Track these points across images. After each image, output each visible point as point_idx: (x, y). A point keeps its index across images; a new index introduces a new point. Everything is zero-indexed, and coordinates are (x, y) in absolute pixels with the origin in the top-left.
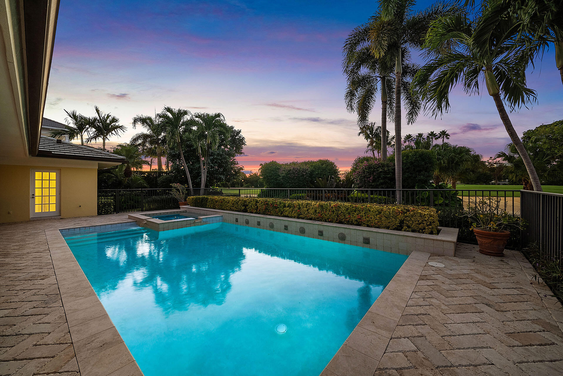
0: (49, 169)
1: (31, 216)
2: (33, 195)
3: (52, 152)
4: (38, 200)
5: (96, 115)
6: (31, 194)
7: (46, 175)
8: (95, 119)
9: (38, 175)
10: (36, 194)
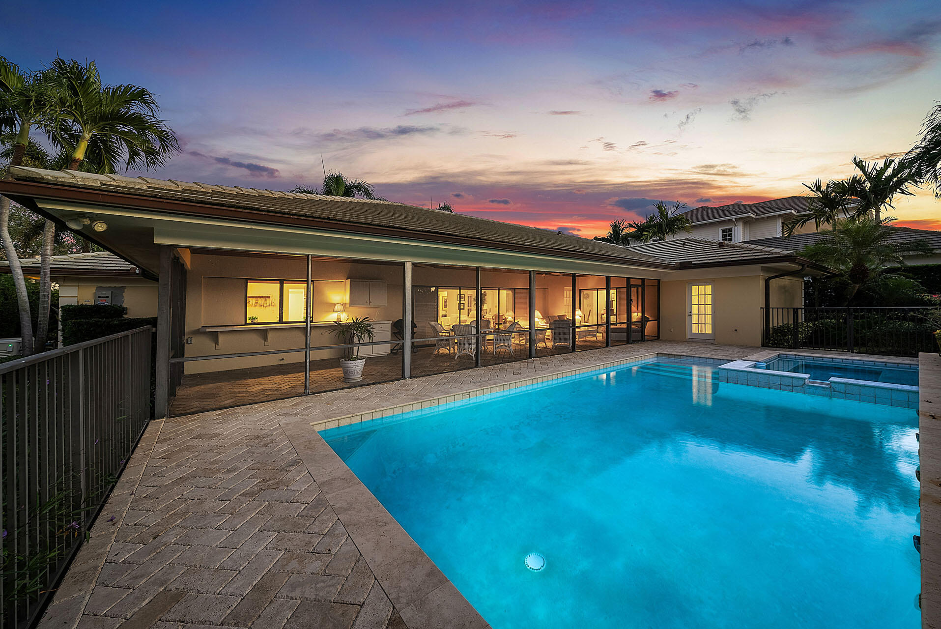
0: (704, 282)
1: (688, 336)
2: (690, 312)
3: (693, 263)
4: (695, 319)
5: (859, 173)
6: (688, 311)
7: (702, 288)
8: (855, 180)
9: (694, 288)
10: (693, 312)
